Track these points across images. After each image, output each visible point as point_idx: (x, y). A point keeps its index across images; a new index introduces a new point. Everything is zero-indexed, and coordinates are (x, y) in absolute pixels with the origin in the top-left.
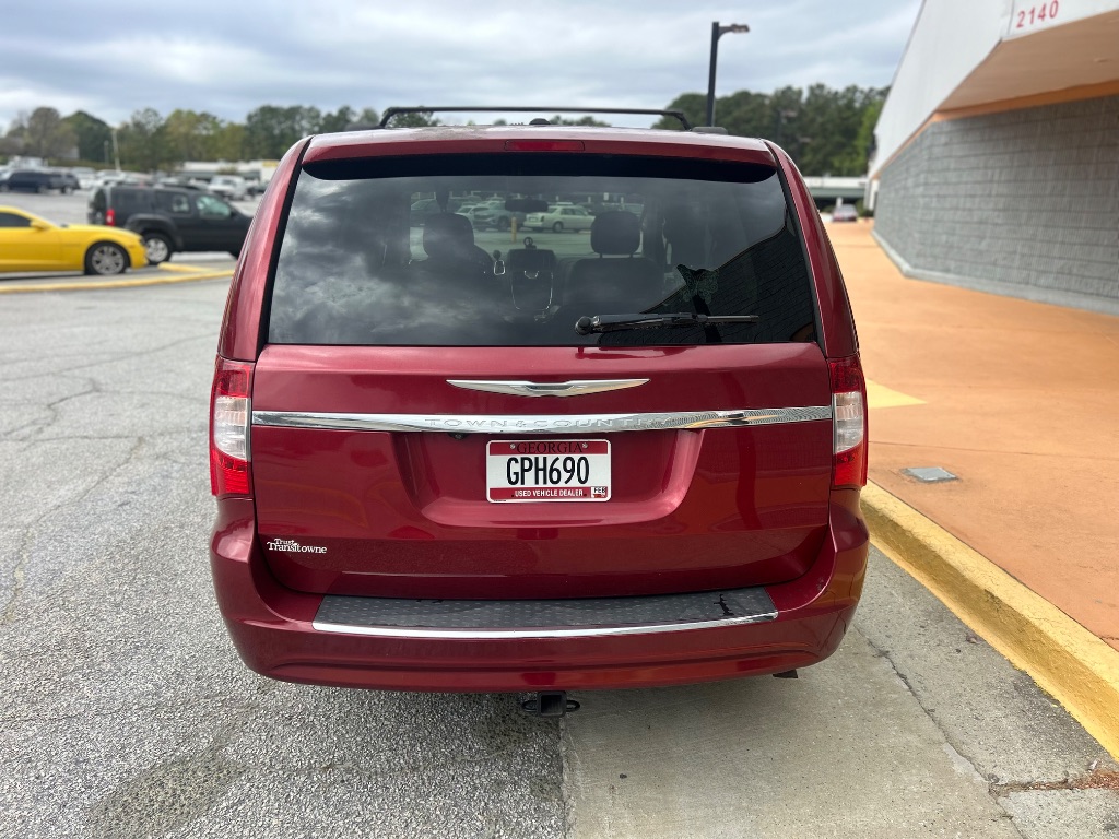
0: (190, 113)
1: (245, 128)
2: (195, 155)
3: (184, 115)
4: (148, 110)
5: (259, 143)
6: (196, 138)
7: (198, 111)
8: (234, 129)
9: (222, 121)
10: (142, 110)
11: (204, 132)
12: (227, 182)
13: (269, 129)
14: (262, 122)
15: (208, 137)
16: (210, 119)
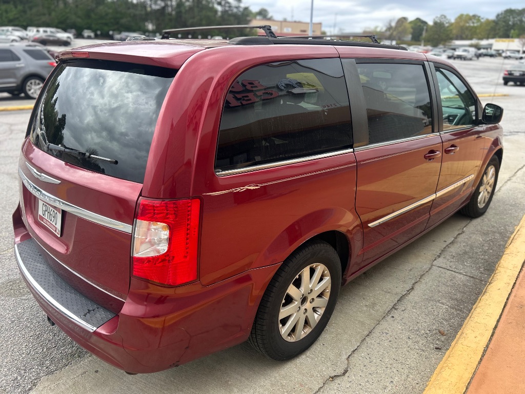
0: (467, 15)
1: (494, 21)
2: (464, 36)
3: (464, 16)
4: (442, 15)
5: (499, 29)
6: (467, 28)
7: (471, 14)
8: (488, 22)
9: (483, 19)
10: (439, 16)
11: (472, 25)
12: (465, 51)
13: (506, 22)
14: (504, 17)
15: (473, 27)
16: (477, 18)
